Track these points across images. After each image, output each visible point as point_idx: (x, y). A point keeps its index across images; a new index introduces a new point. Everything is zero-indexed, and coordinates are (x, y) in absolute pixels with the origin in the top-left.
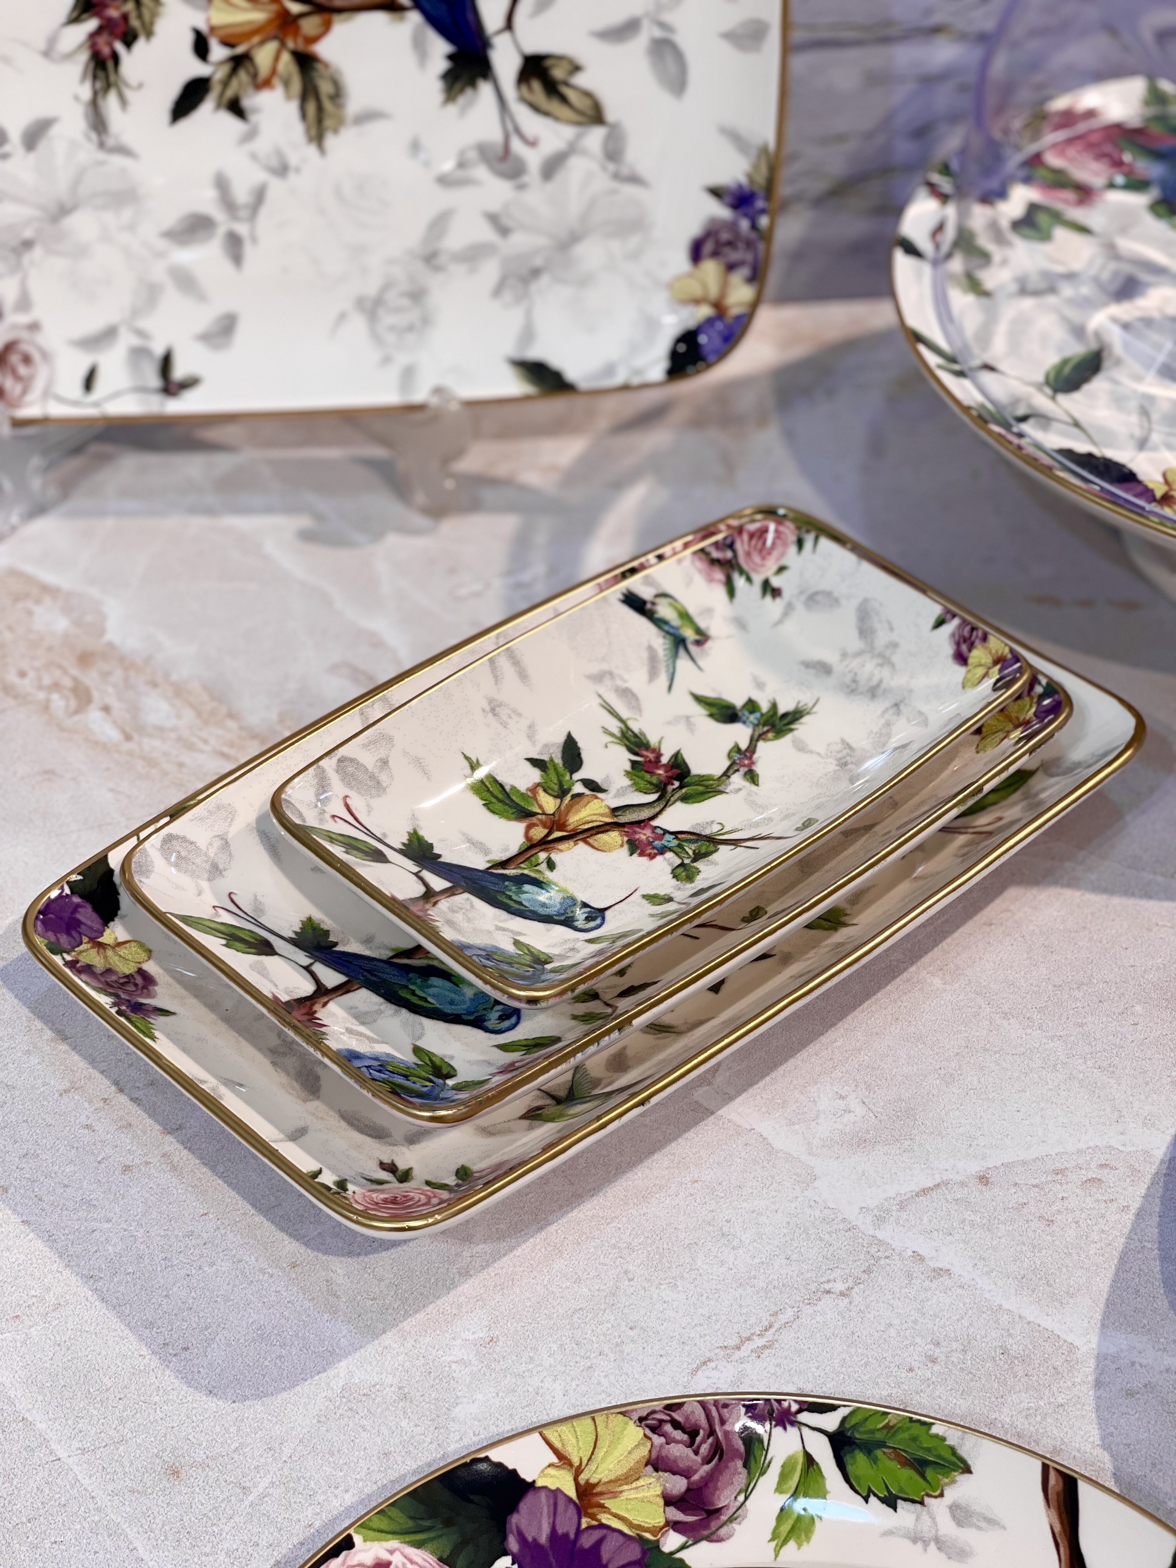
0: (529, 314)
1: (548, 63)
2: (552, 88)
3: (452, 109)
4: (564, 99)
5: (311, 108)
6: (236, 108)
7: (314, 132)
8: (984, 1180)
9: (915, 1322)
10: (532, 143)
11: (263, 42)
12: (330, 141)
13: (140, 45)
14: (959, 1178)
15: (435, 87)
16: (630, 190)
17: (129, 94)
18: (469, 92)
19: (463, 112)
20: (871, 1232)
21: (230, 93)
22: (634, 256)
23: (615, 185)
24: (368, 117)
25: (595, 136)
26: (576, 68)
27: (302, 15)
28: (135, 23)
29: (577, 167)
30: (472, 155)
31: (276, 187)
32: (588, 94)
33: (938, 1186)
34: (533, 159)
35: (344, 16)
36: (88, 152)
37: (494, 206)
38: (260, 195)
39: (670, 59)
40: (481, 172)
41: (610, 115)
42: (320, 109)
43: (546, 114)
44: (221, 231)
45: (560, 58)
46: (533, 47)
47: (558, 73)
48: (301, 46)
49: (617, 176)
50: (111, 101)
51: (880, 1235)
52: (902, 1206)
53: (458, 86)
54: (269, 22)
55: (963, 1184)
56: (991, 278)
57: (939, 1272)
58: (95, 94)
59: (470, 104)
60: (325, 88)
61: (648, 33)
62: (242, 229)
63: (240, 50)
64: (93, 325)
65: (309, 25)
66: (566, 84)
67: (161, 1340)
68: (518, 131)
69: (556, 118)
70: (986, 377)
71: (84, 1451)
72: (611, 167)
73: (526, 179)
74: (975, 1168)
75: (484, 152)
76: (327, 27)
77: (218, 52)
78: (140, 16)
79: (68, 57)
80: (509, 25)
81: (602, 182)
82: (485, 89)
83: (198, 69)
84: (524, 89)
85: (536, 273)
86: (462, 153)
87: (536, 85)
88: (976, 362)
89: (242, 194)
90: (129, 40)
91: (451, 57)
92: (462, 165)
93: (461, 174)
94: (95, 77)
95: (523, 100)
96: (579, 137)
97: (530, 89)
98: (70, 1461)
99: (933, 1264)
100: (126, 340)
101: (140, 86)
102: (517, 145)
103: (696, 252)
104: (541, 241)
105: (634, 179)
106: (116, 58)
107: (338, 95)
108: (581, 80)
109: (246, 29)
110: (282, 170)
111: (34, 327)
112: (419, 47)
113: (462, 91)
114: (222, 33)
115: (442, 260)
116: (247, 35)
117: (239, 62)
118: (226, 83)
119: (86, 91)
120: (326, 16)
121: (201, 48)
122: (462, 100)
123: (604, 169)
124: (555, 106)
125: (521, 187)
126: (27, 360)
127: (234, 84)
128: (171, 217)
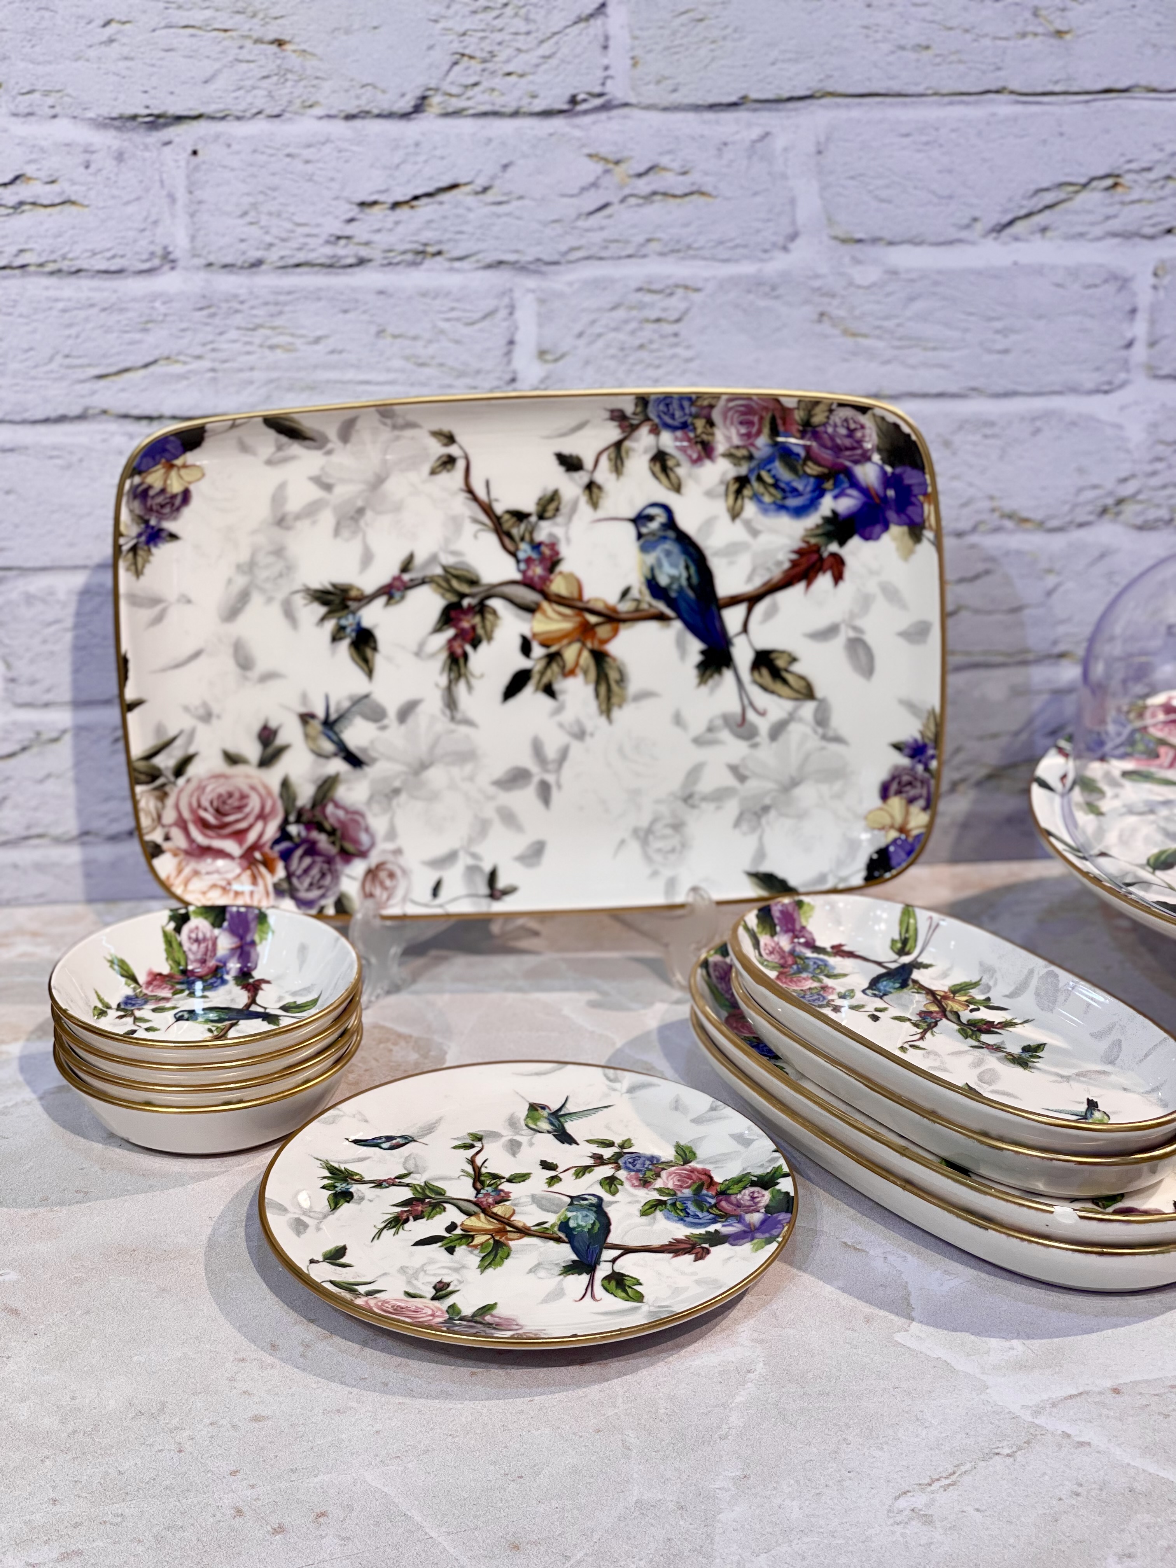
0: (761, 839)
1: (773, 656)
2: (777, 674)
3: (704, 689)
4: (785, 682)
5: (603, 689)
6: (549, 691)
7: (604, 707)
8: (1116, 1391)
9: (1064, 1472)
10: (762, 714)
11: (570, 644)
12: (616, 713)
13: (484, 647)
14: (1096, 1389)
15: (692, 674)
16: (834, 747)
17: (474, 682)
18: (716, 677)
19: (712, 691)
20: (1030, 1419)
21: (545, 680)
22: (839, 796)
23: (824, 743)
24: (644, 695)
25: (808, 709)
26: (794, 660)
27: (598, 624)
28: (480, 631)
29: (795, 730)
30: (719, 722)
31: (576, 748)
32: (802, 678)
33: (1081, 1394)
34: (763, 725)
35: (628, 624)
36: (443, 724)
37: (735, 760)
38: (564, 754)
39: (861, 652)
40: (725, 735)
41: (819, 693)
42: (609, 690)
43: (772, 692)
44: (536, 780)
45: (782, 652)
46: (764, 643)
47: (781, 663)
48: (596, 646)
49: (824, 737)
50: (461, 688)
51: (1037, 1422)
52: (1054, 1405)
53: (708, 673)
54: (575, 629)
55: (1100, 1393)
56: (1105, 805)
57: (1081, 1444)
58: (450, 682)
59: (717, 685)
60: (613, 675)
61: (846, 633)
62: (550, 778)
63: (553, 649)
64: (441, 849)
65: (603, 631)
66: (787, 671)
67: (502, 1472)
68: (751, 704)
69: (780, 696)
70: (1102, 861)
71: (449, 1534)
72: (820, 730)
73: (757, 739)
74: (1109, 1384)
75: (727, 720)
76: (615, 632)
77: (538, 651)
78: (484, 627)
79: (433, 656)
80: (745, 629)
81: (814, 742)
82: (728, 675)
83: (524, 663)
84: (756, 674)
85: (766, 809)
86: (711, 721)
87: (765, 672)
88: (1096, 851)
89: (551, 752)
90: (475, 643)
91: (703, 653)
92: (710, 729)
93: (710, 736)
94: (450, 670)
95: (755, 682)
96: (796, 709)
97: (760, 674)
98: (440, 1539)
99: (1078, 1439)
100: (464, 860)
101: (482, 676)
102: (751, 715)
103: (885, 792)
104: (770, 785)
105: (838, 739)
106: (465, 656)
107: (622, 680)
108: (796, 668)
109: (558, 634)
110: (580, 734)
111: (398, 852)
112: (681, 645)
113: (711, 676)
114: (542, 638)
115: (696, 800)
116: (559, 639)
117: (552, 658)
118: (542, 673)
119: (443, 681)
120: (615, 625)
121: (526, 648)
122: (711, 683)
123: (815, 732)
124: (779, 687)
125: (755, 746)
126: (392, 875)
127: (549, 673)
128: (499, 769)
